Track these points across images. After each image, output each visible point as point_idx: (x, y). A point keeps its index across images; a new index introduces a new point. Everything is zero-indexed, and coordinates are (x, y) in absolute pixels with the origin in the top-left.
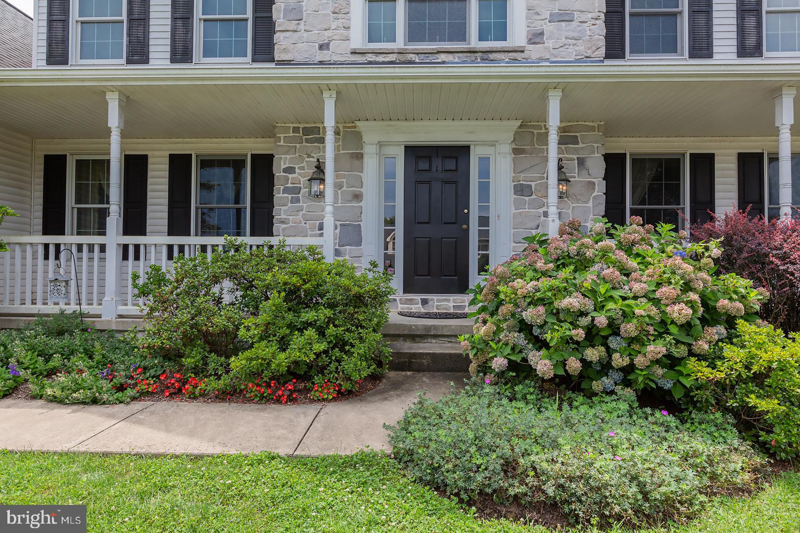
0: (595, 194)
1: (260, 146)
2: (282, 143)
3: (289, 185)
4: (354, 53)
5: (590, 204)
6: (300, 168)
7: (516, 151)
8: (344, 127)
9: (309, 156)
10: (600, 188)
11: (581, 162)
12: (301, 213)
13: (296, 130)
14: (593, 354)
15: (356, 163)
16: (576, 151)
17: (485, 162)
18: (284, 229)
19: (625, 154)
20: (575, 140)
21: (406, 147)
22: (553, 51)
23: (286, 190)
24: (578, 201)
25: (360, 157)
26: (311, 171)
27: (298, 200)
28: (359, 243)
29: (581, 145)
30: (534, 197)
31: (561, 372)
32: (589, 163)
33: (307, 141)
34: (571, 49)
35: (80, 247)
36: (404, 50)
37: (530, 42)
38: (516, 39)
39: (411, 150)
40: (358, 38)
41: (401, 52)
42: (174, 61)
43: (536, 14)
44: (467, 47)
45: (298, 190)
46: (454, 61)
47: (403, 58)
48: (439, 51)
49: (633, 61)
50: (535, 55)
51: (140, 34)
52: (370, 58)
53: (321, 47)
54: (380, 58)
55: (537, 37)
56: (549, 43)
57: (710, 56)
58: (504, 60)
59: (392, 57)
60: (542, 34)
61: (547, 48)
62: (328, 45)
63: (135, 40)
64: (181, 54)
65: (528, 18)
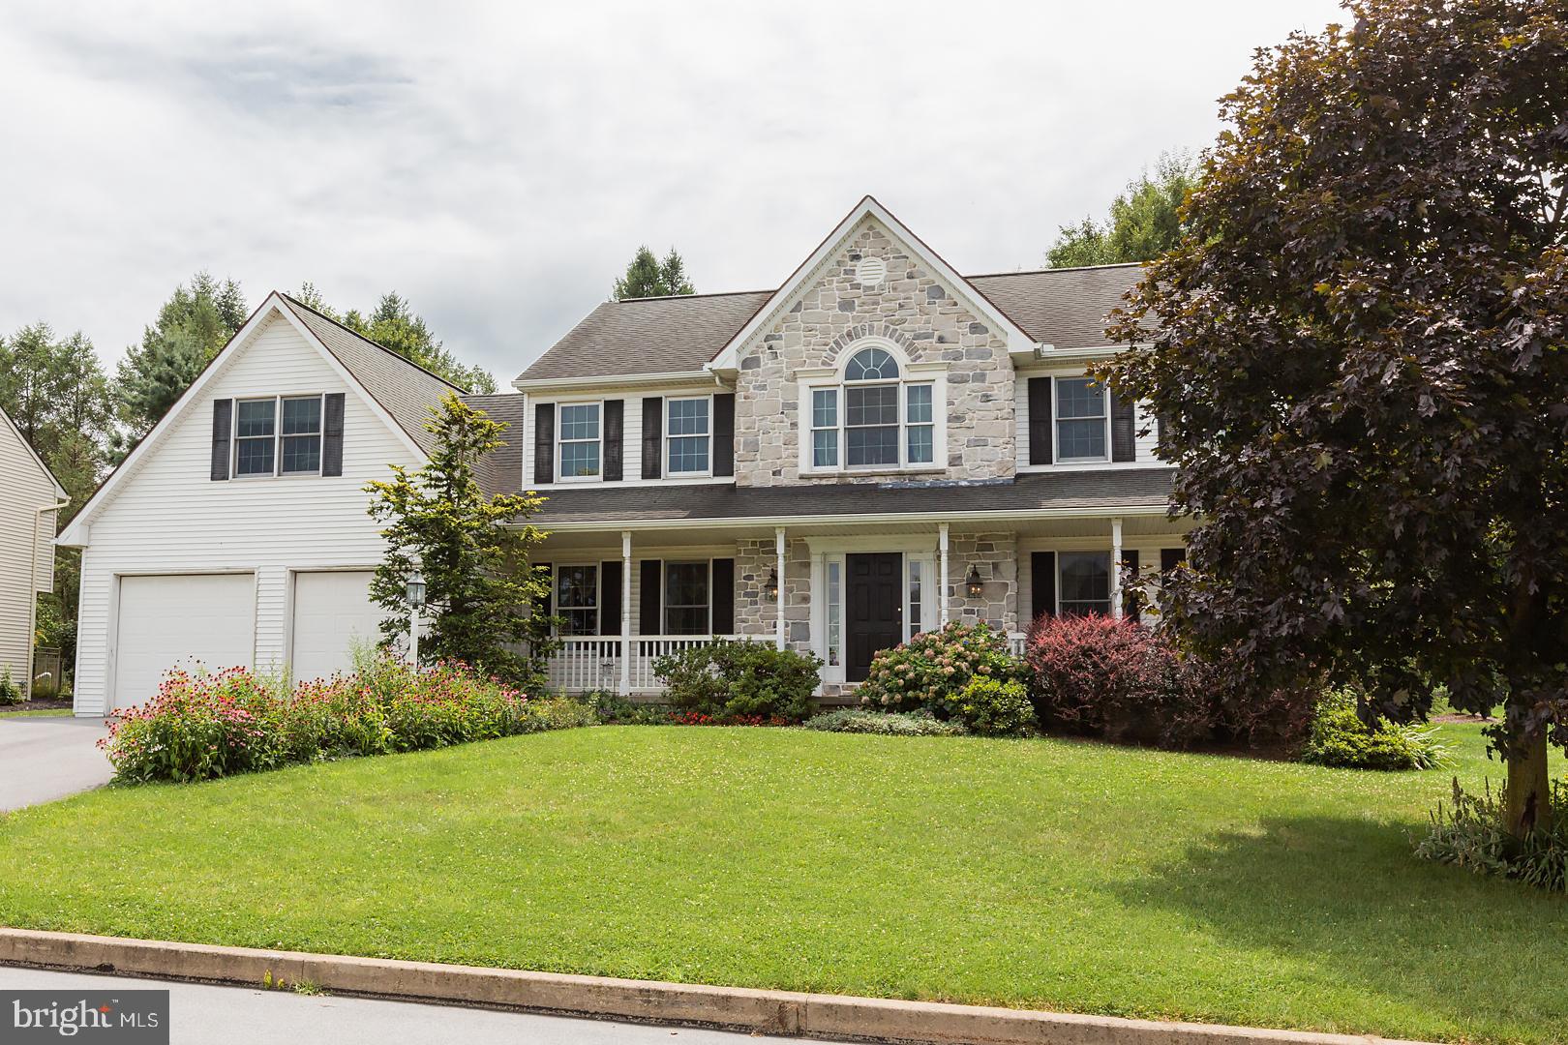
0: (1009, 593)
1: (722, 553)
2: (742, 555)
3: (749, 590)
4: (802, 477)
5: (1004, 603)
6: (757, 576)
8: (794, 541)
9: (765, 565)
10: (1014, 588)
11: (996, 566)
12: (758, 614)
13: (754, 543)
14: (910, 694)
15: (805, 570)
16: (991, 557)
17: (915, 566)
18: (744, 627)
19: (1053, 553)
20: (990, 547)
21: (847, 556)
22: (970, 472)
23: (746, 595)
24: (994, 600)
25: (808, 565)
26: (766, 579)
27: (756, 603)
28: (807, 638)
29: (995, 552)
30: (955, 597)
31: (893, 702)
32: (1002, 567)
33: (763, 552)
34: (986, 470)
35: (578, 644)
36: (843, 474)
37: (950, 464)
38: (940, 460)
39: (851, 558)
40: (805, 465)
41: (841, 476)
42: (644, 477)
43: (955, 440)
44: (897, 469)
45: (755, 594)
46: (888, 482)
47: (843, 481)
48: (873, 475)
49: (1059, 466)
50: (956, 476)
51: (616, 454)
52: (815, 482)
53: (774, 474)
54: (824, 482)
55: (955, 461)
56: (967, 466)
57: (1133, 459)
58: (928, 481)
59: (834, 481)
60: (960, 457)
61: (965, 470)
62: (780, 471)
63: (610, 459)
64: (651, 470)
65: (948, 444)
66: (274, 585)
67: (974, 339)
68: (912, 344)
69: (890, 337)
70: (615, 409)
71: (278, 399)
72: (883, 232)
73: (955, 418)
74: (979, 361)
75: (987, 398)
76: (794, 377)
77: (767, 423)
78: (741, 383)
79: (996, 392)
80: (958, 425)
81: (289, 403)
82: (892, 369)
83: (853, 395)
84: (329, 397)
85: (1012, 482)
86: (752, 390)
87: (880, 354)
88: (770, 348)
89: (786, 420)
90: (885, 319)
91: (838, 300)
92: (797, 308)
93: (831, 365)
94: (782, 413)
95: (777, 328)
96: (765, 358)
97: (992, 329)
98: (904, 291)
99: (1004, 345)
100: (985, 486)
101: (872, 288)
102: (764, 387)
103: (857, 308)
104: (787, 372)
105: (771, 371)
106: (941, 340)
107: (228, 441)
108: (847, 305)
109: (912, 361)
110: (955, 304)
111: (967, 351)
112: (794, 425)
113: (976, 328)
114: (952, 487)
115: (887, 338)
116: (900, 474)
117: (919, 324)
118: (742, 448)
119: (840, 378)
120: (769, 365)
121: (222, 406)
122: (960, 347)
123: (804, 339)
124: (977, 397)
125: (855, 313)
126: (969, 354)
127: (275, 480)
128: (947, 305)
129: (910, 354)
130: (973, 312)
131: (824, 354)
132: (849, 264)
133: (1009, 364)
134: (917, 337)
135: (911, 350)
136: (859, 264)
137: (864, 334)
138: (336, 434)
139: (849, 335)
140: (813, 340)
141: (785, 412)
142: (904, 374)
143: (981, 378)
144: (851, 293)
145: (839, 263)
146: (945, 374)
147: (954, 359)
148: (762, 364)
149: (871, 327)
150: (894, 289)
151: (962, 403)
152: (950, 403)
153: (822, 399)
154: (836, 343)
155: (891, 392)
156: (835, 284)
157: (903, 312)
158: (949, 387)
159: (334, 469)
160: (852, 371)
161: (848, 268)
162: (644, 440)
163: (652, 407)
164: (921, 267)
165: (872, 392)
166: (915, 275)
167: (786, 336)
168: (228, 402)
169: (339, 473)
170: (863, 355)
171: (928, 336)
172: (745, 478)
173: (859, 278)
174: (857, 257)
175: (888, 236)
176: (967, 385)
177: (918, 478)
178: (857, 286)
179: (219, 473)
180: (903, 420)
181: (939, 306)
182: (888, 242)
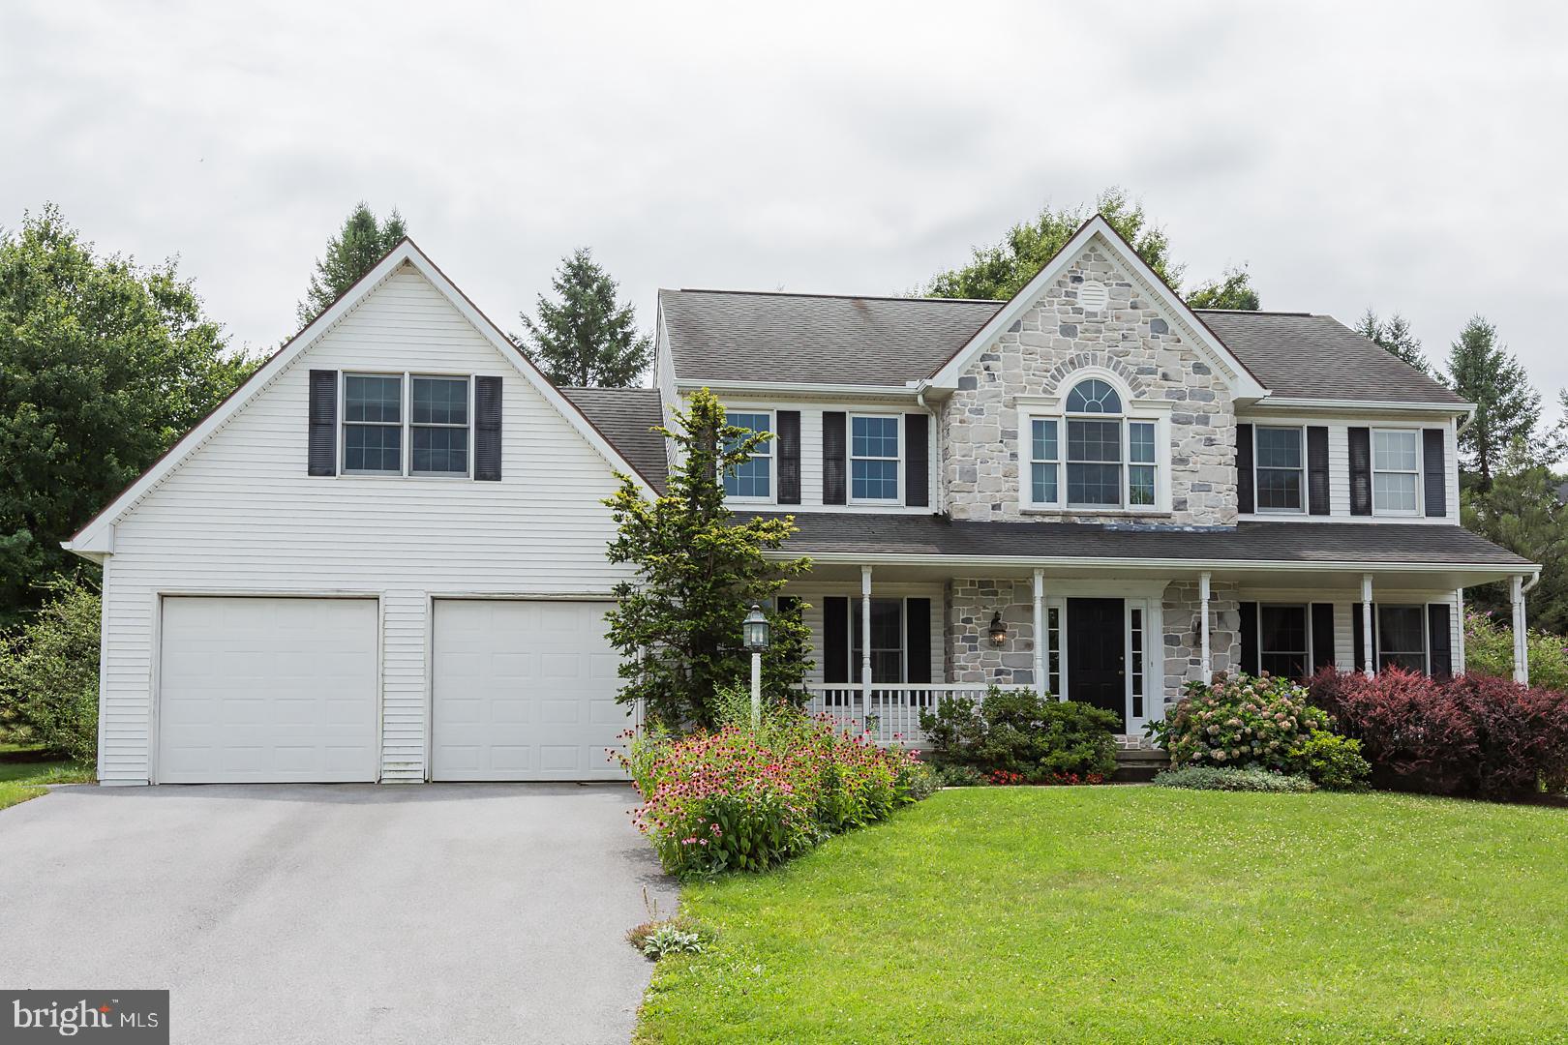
0: (1233, 644)
1: (918, 592)
2: (960, 595)
3: (967, 634)
4: (1024, 513)
5: (1228, 653)
6: (977, 619)
7: (1165, 605)
8: (1015, 581)
9: (985, 608)
10: (1236, 640)
11: (1221, 616)
12: (979, 660)
13: (972, 583)
15: (1028, 615)
16: (1217, 607)
17: (1136, 615)
18: (964, 675)
19: (1256, 603)
20: (1215, 597)
21: (1068, 599)
22: (1196, 518)
23: (965, 639)
24: (1218, 651)
25: (1030, 609)
26: (988, 622)
27: (976, 649)
29: (1220, 601)
30: (1181, 646)
32: (1227, 617)
33: (983, 593)
34: (1210, 516)
36: (1067, 512)
37: (1175, 509)
38: (1163, 503)
39: (1072, 603)
40: (1025, 501)
41: (1066, 514)
42: (826, 501)
43: (1181, 484)
44: (1122, 511)
45: (974, 639)
46: (1111, 523)
47: (1067, 520)
48: (1098, 515)
49: (1261, 516)
50: (1179, 520)
51: (792, 474)
52: (1039, 519)
53: (994, 507)
54: (1047, 520)
55: (1180, 505)
56: (1191, 511)
57: (1327, 513)
58: (1154, 524)
59: (1058, 520)
60: (1186, 502)
61: (1190, 515)
62: (1000, 505)
63: (786, 479)
64: (834, 493)
65: (1172, 487)
66: (407, 612)
67: (1198, 380)
68: (1135, 379)
69: (1113, 369)
70: (789, 422)
71: (407, 377)
72: (1107, 255)
73: (1179, 461)
74: (1203, 403)
75: (1210, 442)
76: (1013, 403)
77: (985, 451)
78: (955, 405)
79: (1218, 436)
80: (1182, 468)
81: (421, 383)
82: (1114, 404)
83: (1073, 427)
84: (480, 380)
85: (1235, 530)
86: (967, 413)
87: (1103, 386)
88: (987, 369)
89: (1005, 449)
90: (1108, 349)
91: (1059, 323)
92: (1016, 327)
93: (1053, 394)
94: (1001, 442)
95: (993, 348)
96: (982, 378)
97: (1215, 370)
98: (1128, 321)
99: (1227, 388)
100: (1209, 532)
101: (1095, 314)
102: (980, 412)
103: (1079, 335)
104: (1006, 398)
105: (989, 395)
106: (1165, 377)
107: (333, 426)
108: (1068, 330)
109: (1136, 397)
110: (1179, 341)
111: (1191, 391)
112: (1014, 456)
113: (1199, 368)
114: (1177, 532)
115: (1110, 370)
116: (1127, 516)
117: (1143, 358)
118: (958, 476)
119: (1061, 409)
120: (986, 388)
121: (321, 381)
122: (1183, 386)
123: (1023, 362)
124: (1201, 440)
125: (1077, 340)
126: (1193, 395)
127: (406, 480)
128: (1172, 340)
129: (1134, 389)
130: (1197, 351)
131: (1045, 381)
132: (1071, 286)
133: (1232, 409)
134: (1141, 371)
135: (1135, 385)
136: (1081, 288)
137: (1087, 364)
138: (491, 428)
139: (1072, 362)
140: (1034, 364)
141: (1005, 441)
142: (1127, 411)
143: (1204, 420)
144: (1072, 318)
145: (1059, 283)
146: (1169, 414)
147: (1178, 399)
148: (978, 385)
149: (1094, 356)
150: (1118, 318)
151: (1187, 445)
152: (1174, 445)
153: (1043, 429)
154: (1058, 370)
155: (1113, 428)
156: (1056, 306)
157: (1127, 344)
158: (1173, 428)
159: (490, 469)
160: (1073, 403)
161: (1069, 289)
162: (826, 459)
163: (833, 423)
164: (1145, 297)
165: (1093, 426)
166: (1139, 305)
167: (1004, 356)
168: (331, 375)
169: (498, 477)
170: (1084, 385)
171: (1153, 372)
172: (963, 510)
173: (1080, 303)
174: (1078, 279)
175: (1112, 260)
176: (1191, 427)
177: (1143, 521)
178: (1079, 311)
179: (320, 464)
180: (1126, 459)
181: (1162, 341)
182: (1111, 267)
